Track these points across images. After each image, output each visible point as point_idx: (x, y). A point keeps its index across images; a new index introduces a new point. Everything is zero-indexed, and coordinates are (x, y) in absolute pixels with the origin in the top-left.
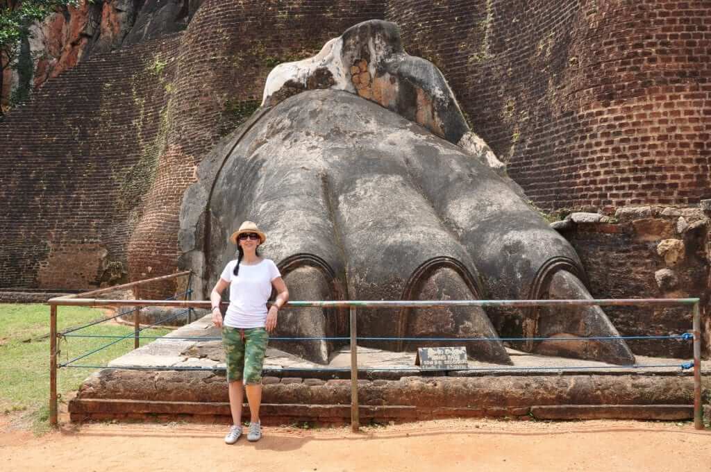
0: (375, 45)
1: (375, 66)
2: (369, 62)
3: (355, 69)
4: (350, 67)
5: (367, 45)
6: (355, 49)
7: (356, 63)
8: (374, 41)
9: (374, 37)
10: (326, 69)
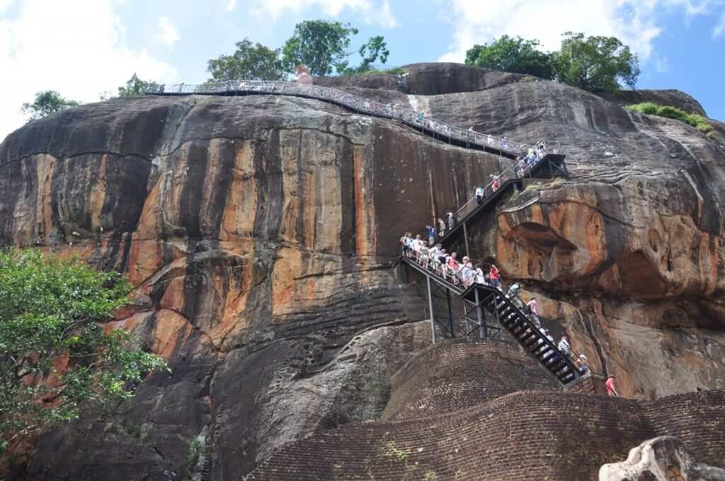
0: (681, 455)
1: (686, 471)
2: (679, 468)
3: (671, 474)
4: (666, 471)
5: (673, 454)
6: (665, 458)
7: (670, 468)
8: (679, 453)
9: (678, 450)
10: (649, 471)
